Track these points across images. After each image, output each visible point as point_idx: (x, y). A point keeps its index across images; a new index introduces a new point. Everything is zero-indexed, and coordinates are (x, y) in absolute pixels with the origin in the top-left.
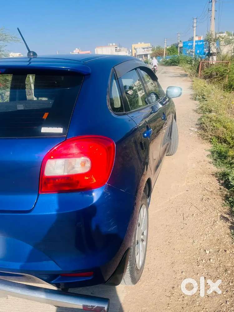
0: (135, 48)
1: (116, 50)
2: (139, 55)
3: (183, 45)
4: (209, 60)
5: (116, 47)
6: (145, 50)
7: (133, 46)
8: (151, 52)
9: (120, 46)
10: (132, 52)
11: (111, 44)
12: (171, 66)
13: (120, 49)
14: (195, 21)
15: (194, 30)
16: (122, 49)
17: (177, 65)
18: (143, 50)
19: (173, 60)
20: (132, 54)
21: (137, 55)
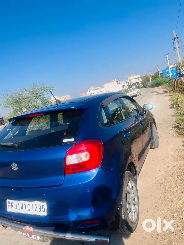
0: (130, 79)
1: (117, 83)
2: (133, 84)
3: (163, 72)
4: (181, 79)
5: (117, 81)
6: (137, 80)
7: (128, 78)
8: (141, 80)
9: (120, 81)
10: (128, 82)
11: (113, 80)
12: (156, 87)
13: (120, 82)
14: (167, 56)
15: (168, 62)
16: (121, 82)
17: (161, 86)
18: (136, 80)
19: (157, 83)
20: (128, 84)
21: (132, 84)
